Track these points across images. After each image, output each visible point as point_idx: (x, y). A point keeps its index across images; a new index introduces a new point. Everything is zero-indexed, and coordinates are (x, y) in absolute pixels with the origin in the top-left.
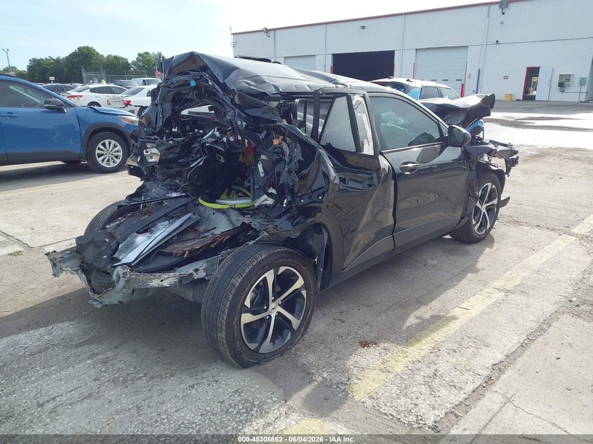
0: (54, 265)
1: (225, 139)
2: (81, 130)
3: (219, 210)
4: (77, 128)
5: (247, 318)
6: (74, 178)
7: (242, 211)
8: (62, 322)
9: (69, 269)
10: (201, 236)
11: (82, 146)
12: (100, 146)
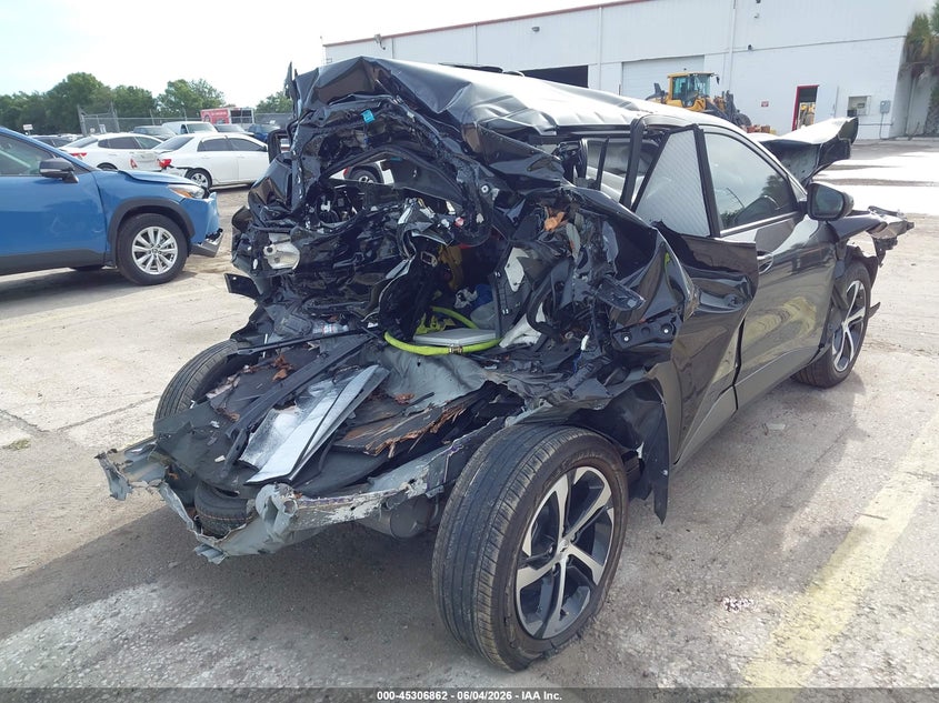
0: (114, 476)
1: (446, 223)
2: (105, 213)
3: (429, 358)
4: (100, 211)
5: (526, 576)
6: (96, 295)
7: (480, 358)
8: (134, 585)
9: (144, 484)
10: (408, 411)
11: (109, 239)
12: (139, 238)
